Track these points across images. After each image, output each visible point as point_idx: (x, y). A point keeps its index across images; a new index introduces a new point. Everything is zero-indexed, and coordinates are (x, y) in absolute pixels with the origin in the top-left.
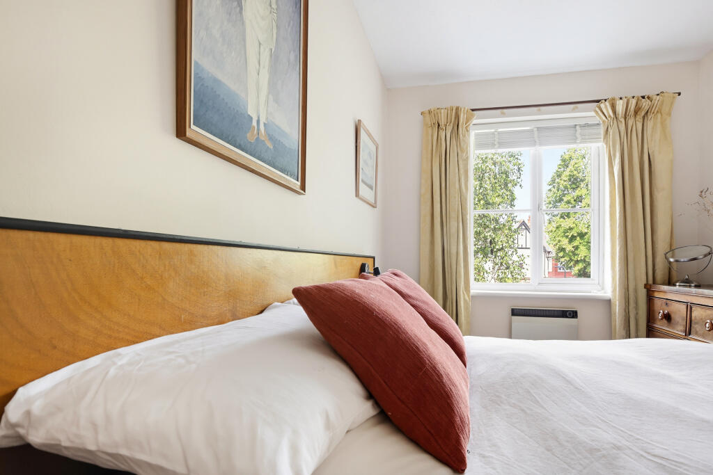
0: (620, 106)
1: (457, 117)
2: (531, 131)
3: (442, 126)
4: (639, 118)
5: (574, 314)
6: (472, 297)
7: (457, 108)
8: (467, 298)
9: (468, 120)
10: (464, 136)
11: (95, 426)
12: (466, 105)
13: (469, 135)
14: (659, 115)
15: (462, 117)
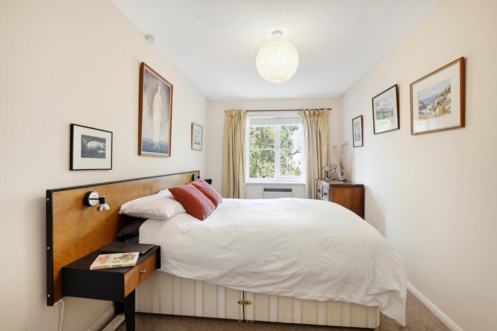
0: (307, 112)
1: (240, 113)
2: (274, 119)
3: (233, 116)
4: (316, 117)
5: (290, 190)
6: (246, 184)
7: (240, 110)
8: (243, 184)
9: (245, 115)
10: (243, 121)
11: (137, 210)
12: (244, 109)
13: (245, 121)
14: (323, 117)
15: (242, 114)
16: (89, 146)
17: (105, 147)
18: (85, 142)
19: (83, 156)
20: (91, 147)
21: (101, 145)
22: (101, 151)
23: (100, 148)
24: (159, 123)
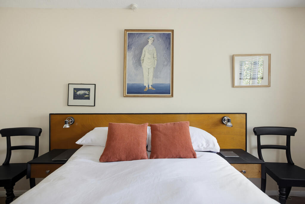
16: (78, 94)
17: (89, 93)
18: (76, 91)
19: (74, 99)
20: (79, 94)
21: (87, 92)
22: (87, 96)
23: (86, 94)
24: (152, 71)
